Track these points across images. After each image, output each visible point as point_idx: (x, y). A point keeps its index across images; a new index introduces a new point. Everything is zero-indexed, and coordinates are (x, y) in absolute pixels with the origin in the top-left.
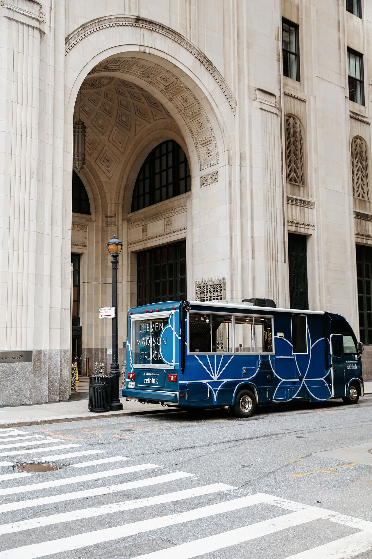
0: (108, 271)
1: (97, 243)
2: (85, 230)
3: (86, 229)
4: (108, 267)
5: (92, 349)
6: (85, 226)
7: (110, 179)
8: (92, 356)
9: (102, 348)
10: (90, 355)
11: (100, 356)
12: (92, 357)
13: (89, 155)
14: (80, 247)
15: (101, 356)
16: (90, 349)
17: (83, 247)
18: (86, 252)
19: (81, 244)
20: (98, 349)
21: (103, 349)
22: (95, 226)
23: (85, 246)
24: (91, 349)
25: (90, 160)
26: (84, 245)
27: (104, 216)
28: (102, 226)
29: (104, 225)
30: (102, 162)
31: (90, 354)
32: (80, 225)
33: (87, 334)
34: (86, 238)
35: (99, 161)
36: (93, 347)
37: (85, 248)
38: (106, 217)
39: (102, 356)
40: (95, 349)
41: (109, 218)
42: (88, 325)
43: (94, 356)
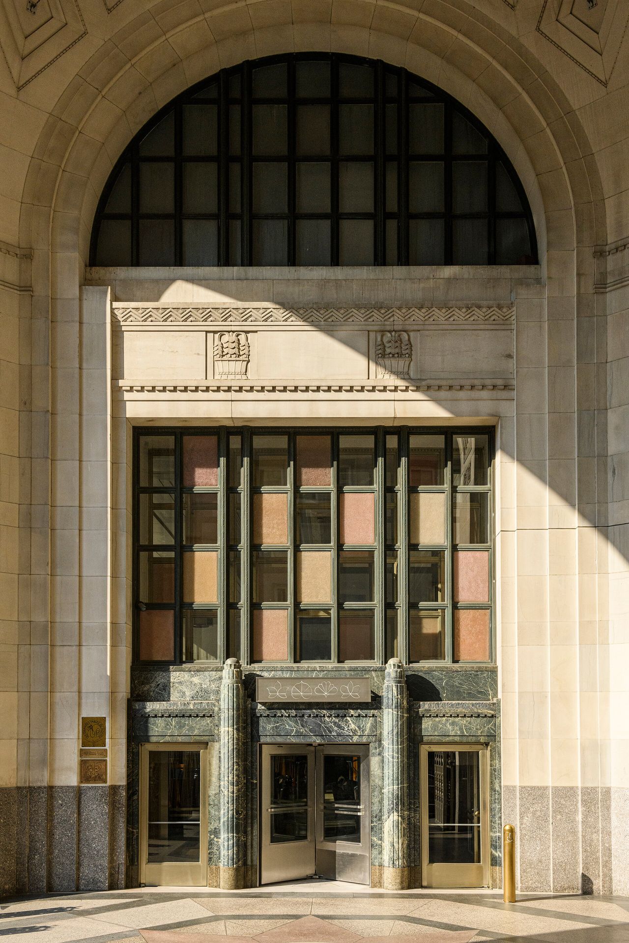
0: (610, 474)
1: (558, 366)
2: (504, 324)
3: (506, 320)
4: (609, 459)
5: (546, 788)
6: (500, 307)
7: (605, 84)
8: (546, 815)
9: (589, 785)
10: (534, 813)
11: (580, 818)
12: (546, 821)
13: (508, 9)
14: (485, 394)
15: (585, 816)
16: (533, 788)
17: (494, 392)
18: (509, 410)
19: (488, 382)
20: (572, 788)
21: (594, 789)
22: (546, 302)
23: (507, 387)
24: (539, 788)
25: (514, 32)
26: (500, 382)
27: (588, 252)
28: (579, 293)
29: (591, 290)
30: (569, 20)
31: (537, 807)
32: (479, 307)
33: (520, 732)
34: (509, 356)
35: (554, 17)
36: (550, 783)
37: (505, 394)
38: (600, 254)
39: (591, 820)
40: (556, 789)
41: (609, 258)
42: (521, 694)
43: (554, 817)
